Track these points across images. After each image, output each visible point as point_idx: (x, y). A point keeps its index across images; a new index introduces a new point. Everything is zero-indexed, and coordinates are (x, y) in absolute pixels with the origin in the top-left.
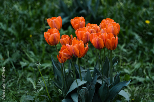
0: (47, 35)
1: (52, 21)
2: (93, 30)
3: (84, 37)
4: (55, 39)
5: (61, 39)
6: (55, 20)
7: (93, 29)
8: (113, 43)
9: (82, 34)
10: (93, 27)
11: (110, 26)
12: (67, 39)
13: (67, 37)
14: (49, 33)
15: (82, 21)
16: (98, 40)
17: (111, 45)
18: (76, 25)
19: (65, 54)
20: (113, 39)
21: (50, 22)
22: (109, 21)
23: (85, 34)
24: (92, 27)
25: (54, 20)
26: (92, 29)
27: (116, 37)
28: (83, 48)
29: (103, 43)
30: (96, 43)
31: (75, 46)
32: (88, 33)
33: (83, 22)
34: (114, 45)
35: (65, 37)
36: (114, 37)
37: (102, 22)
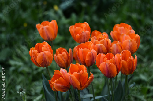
0: (34, 53)
1: (43, 29)
2: (101, 46)
3: (87, 59)
4: (44, 60)
5: (55, 55)
6: (47, 26)
7: (102, 44)
8: (129, 65)
9: (84, 53)
10: (101, 41)
11: (126, 39)
12: (63, 55)
13: (64, 53)
14: (36, 51)
15: (86, 29)
16: (108, 66)
17: (127, 69)
18: (77, 36)
19: (59, 85)
20: (131, 60)
21: (41, 29)
22: (124, 28)
23: (89, 53)
24: (99, 40)
25: (45, 27)
26: (99, 45)
27: (134, 57)
28: (85, 77)
29: (116, 71)
30: (106, 69)
31: (74, 75)
32: (94, 51)
33: (87, 31)
34: (131, 69)
35: (60, 53)
36: (132, 58)
37: (114, 28)
